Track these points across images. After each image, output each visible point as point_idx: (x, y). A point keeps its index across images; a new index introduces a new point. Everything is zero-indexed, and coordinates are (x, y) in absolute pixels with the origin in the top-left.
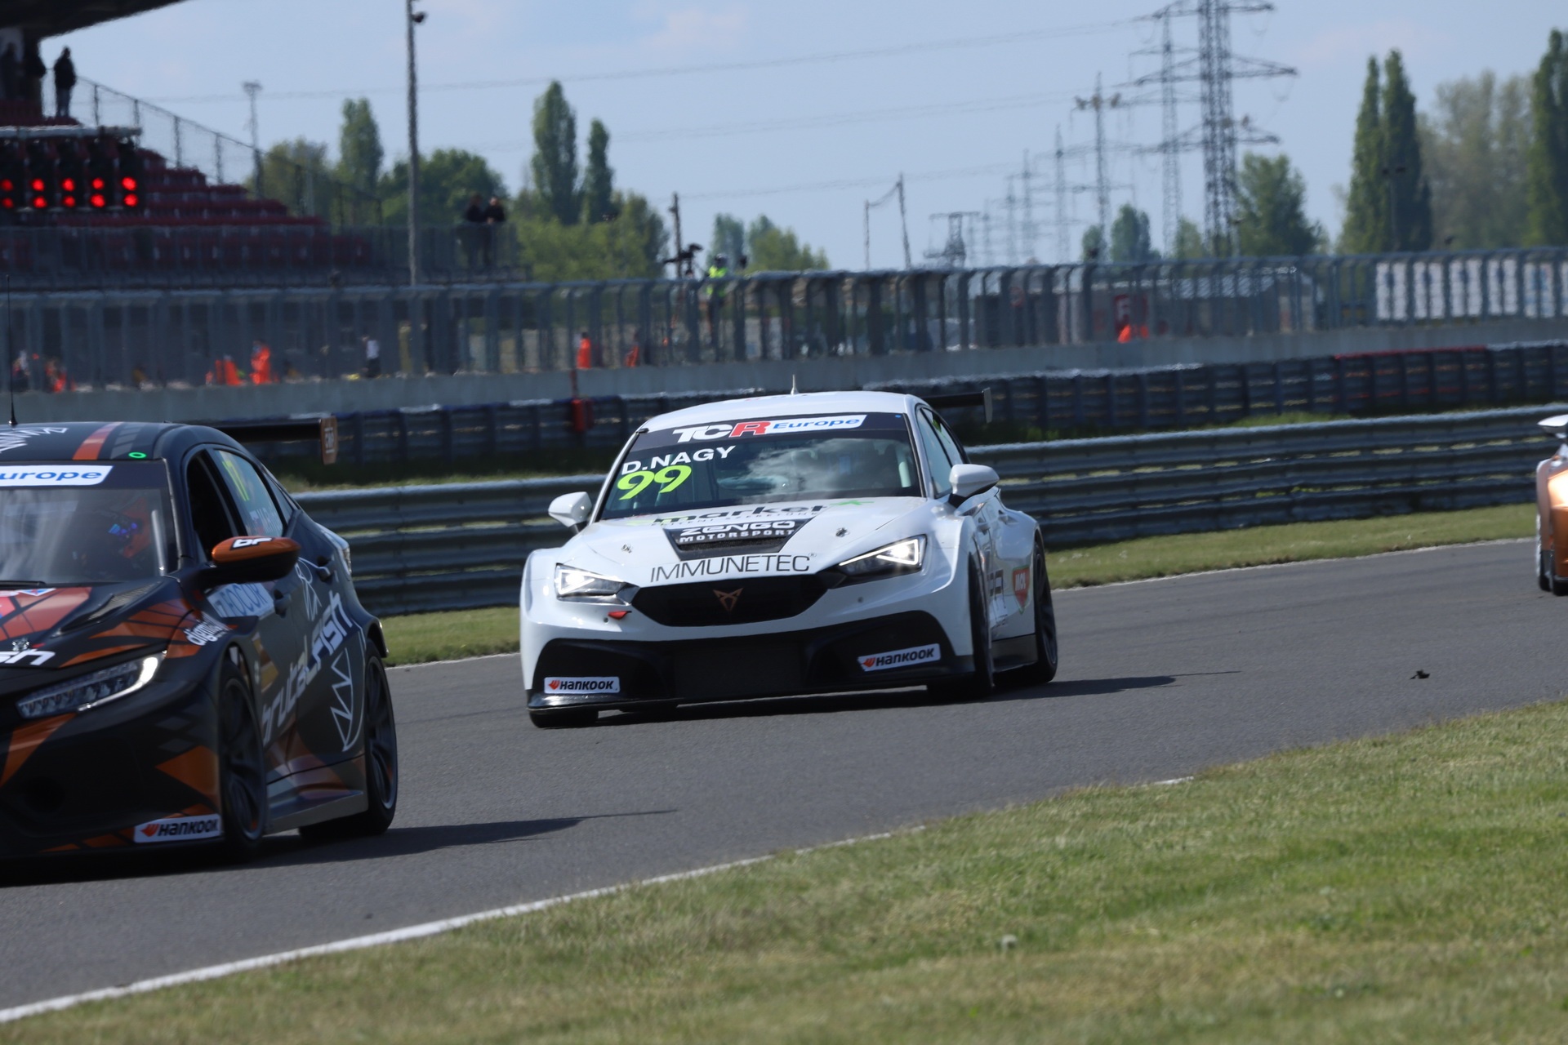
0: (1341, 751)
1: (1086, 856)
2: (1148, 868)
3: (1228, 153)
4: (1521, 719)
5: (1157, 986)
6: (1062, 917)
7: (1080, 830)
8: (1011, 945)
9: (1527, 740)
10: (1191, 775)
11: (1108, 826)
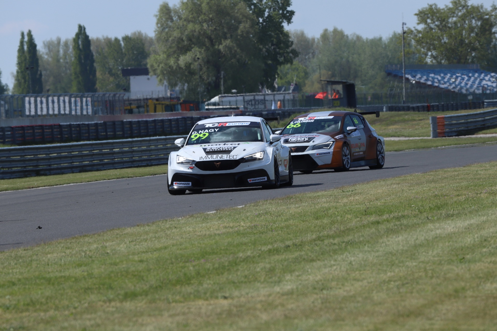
4: (71, 241)
9: (73, 248)
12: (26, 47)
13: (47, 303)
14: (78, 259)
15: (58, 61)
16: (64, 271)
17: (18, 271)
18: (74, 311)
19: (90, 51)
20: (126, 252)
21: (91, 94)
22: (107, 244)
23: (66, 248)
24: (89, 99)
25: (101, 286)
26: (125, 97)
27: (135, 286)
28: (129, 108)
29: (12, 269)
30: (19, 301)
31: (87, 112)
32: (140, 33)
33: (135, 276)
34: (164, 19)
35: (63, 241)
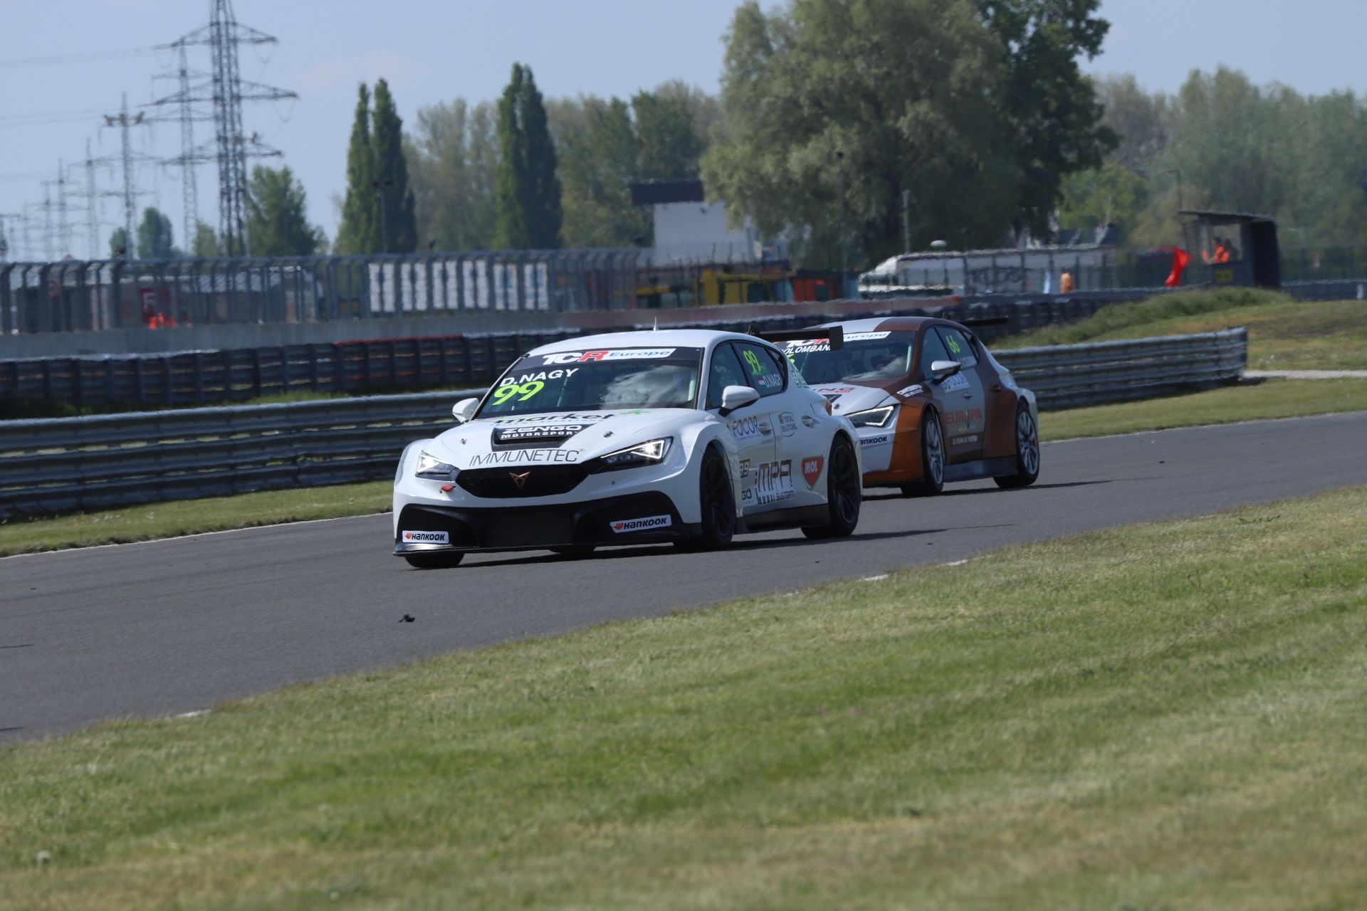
0: (339, 685)
1: (115, 780)
2: (170, 790)
3: (240, 165)
4: (492, 656)
5: (175, 894)
6: (93, 834)
7: (110, 757)
8: (46, 861)
9: (497, 674)
10: (208, 708)
11: (135, 754)
12: (371, 128)
13: (429, 824)
14: (510, 705)
15: (458, 163)
16: (474, 738)
17: (350, 736)
18: (501, 847)
19: (545, 133)
20: (642, 685)
21: (547, 253)
22: (591, 665)
23: (480, 674)
24: (542, 267)
25: (575, 780)
26: (641, 263)
27: (667, 780)
28: (646, 290)
29: (335, 731)
30: (352, 818)
31: (536, 303)
32: (680, 87)
33: (666, 751)
34: (747, 47)
35: (471, 655)
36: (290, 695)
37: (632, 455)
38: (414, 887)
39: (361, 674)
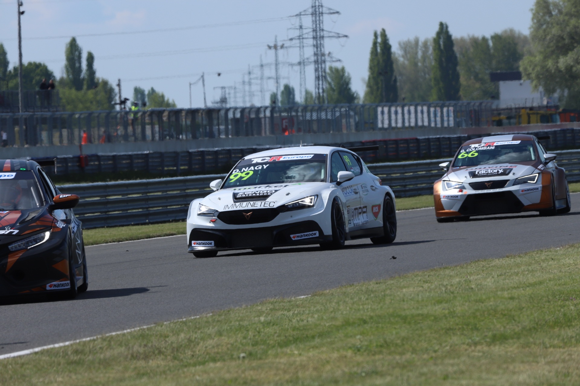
0: (365, 286)
1: (271, 324)
2: (294, 329)
3: (323, 66)
4: (429, 274)
5: (297, 372)
6: (263, 347)
7: (269, 315)
8: (244, 357)
9: (432, 281)
10: (310, 294)
11: (279, 313)
12: (379, 50)
13: (403, 345)
14: (437, 295)
15: (416, 64)
16: (422, 309)
17: (370, 307)
18: (434, 355)
19: (453, 51)
20: (494, 287)
21: (453, 102)
22: (472, 278)
23: (424, 281)
24: (451, 109)
25: (465, 327)
26: (494, 107)
27: (505, 327)
28: (497, 118)
29: (363, 305)
30: (371, 341)
31: (448, 124)
32: (512, 31)
33: (505, 315)
34: (541, 14)
35: (420, 273)
36: (344, 289)
37: (299, 204)
38: (397, 371)
39: (374, 281)
